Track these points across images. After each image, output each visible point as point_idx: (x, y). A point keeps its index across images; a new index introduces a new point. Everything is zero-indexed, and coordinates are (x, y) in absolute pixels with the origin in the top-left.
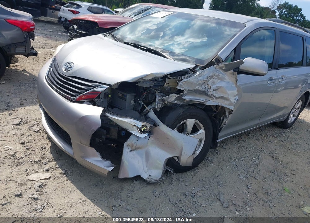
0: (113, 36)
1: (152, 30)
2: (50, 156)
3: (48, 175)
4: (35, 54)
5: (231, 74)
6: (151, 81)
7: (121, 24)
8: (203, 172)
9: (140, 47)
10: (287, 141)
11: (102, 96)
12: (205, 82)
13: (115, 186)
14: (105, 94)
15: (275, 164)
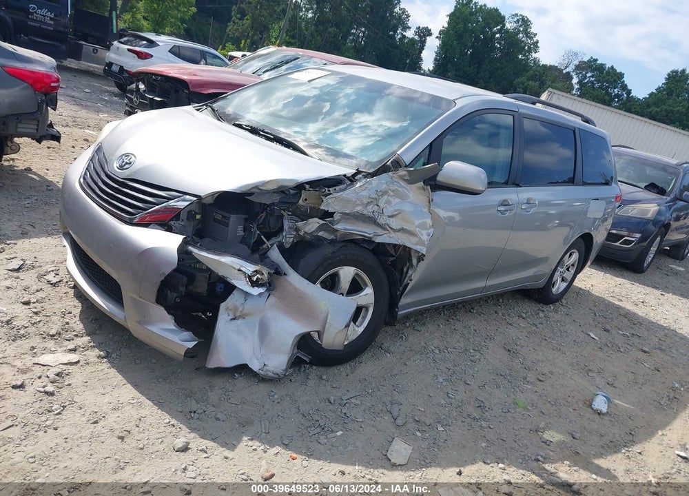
0: (213, 110)
1: (308, 98)
2: (79, 326)
3: (73, 357)
4: (57, 138)
5: (419, 188)
6: (274, 192)
7: (235, 87)
8: (367, 367)
9: (261, 133)
10: (545, 325)
11: (183, 216)
12: (373, 201)
13: (199, 382)
14: (189, 212)
15: (511, 363)
